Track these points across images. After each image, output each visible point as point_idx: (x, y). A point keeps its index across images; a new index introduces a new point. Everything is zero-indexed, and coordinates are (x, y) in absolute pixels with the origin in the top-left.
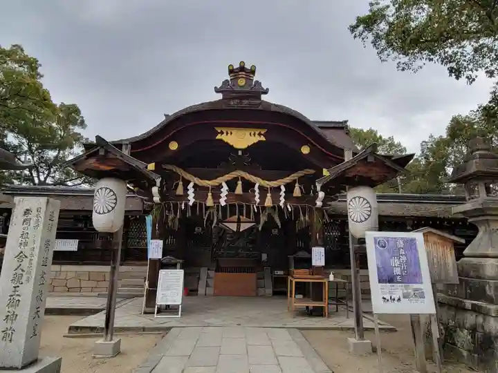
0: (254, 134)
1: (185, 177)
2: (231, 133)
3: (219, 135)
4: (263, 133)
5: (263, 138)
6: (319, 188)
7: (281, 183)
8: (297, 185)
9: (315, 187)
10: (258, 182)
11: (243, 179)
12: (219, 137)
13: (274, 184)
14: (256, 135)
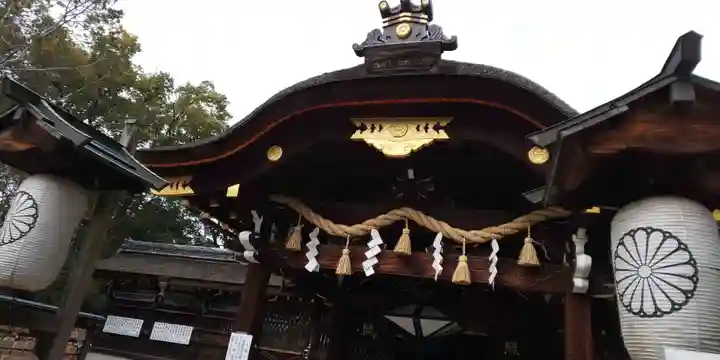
0: (426, 129)
1: (307, 217)
2: (381, 128)
3: (358, 132)
4: (443, 124)
5: (443, 135)
6: (579, 248)
7: (491, 234)
8: (528, 240)
9: (572, 246)
10: (443, 229)
11: (413, 224)
12: (357, 135)
13: (475, 236)
14: (431, 130)
